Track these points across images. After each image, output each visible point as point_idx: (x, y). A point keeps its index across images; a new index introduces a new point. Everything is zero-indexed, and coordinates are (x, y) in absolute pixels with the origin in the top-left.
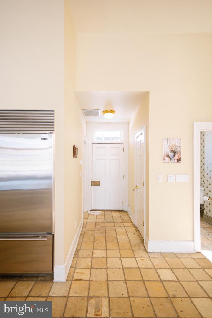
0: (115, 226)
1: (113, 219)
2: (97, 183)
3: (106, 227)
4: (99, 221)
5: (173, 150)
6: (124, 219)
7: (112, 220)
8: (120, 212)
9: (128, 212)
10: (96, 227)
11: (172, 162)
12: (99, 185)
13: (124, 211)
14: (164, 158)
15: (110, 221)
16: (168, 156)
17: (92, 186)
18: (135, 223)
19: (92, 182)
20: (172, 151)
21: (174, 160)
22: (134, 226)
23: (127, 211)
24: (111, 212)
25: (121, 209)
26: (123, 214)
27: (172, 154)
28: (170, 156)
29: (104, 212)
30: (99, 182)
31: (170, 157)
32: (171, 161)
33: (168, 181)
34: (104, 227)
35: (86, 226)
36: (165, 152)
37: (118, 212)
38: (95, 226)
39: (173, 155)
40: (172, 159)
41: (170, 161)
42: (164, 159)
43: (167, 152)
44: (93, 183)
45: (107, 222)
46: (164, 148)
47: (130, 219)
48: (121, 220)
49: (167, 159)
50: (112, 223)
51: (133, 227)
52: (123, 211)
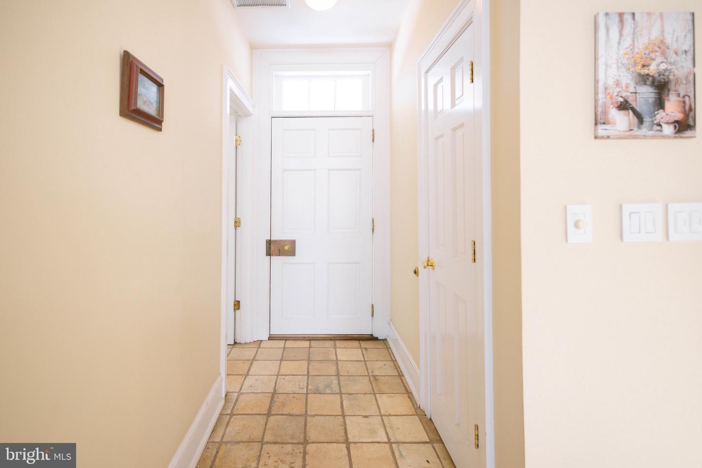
0: (343, 416)
1: (338, 375)
2: (286, 248)
3: (309, 419)
4: (287, 385)
5: (653, 69)
6: (375, 374)
7: (335, 382)
8: (364, 344)
9: (391, 344)
10: (272, 418)
11: (645, 137)
12: (292, 252)
13: (376, 339)
14: (605, 113)
15: (328, 386)
16: (624, 106)
17: (270, 255)
18: (422, 400)
19: (269, 243)
20: (643, 79)
21: (659, 125)
22: (419, 412)
23: (385, 340)
24: (332, 342)
25: (366, 331)
26: (373, 351)
27: (647, 93)
28: (634, 104)
29: (306, 344)
30: (293, 243)
31: (638, 109)
32: (644, 131)
33: (625, 238)
34: (302, 419)
35: (232, 415)
36: (611, 82)
37: (356, 344)
38: (269, 414)
39: (651, 100)
40: (647, 119)
41: (637, 132)
42: (600, 120)
43: (618, 84)
44: (272, 248)
45: (317, 392)
46: (601, 62)
47: (401, 375)
48: (366, 380)
49: (621, 120)
50: (332, 397)
51: (416, 418)
52: (372, 338)
